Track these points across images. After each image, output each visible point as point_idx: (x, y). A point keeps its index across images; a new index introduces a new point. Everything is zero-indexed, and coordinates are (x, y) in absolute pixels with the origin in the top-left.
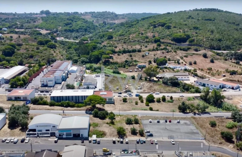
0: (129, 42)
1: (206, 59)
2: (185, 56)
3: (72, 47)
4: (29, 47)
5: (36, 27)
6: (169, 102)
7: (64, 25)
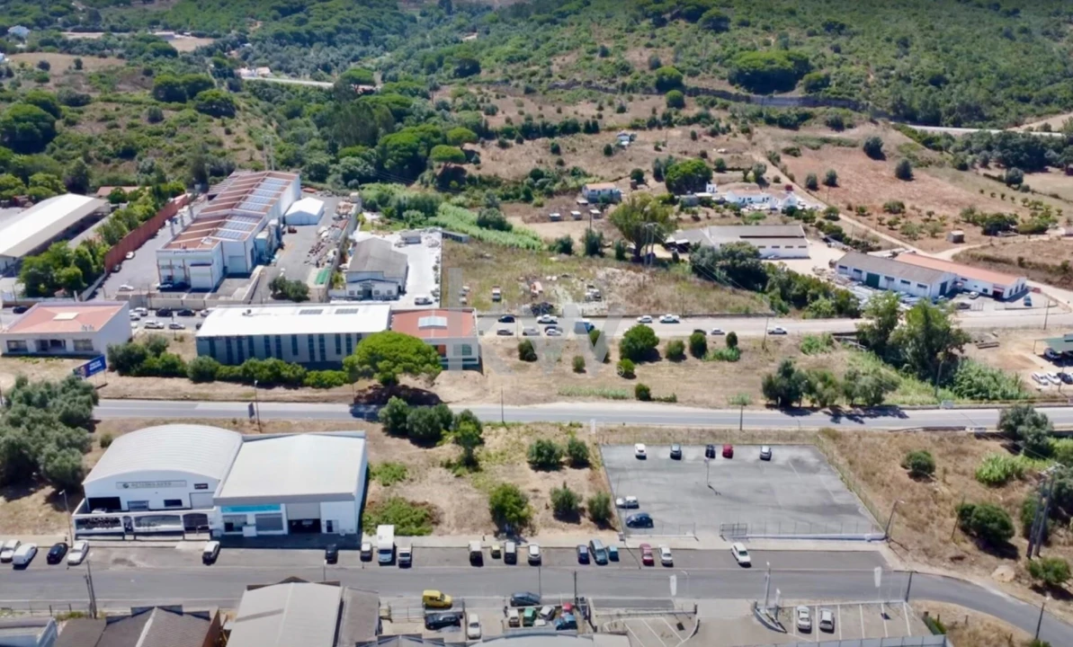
0: (550, 89)
1: (879, 163)
2: (788, 152)
3: (306, 110)
4: (117, 109)
5: (154, 24)
6: (721, 357)
7: (275, 12)
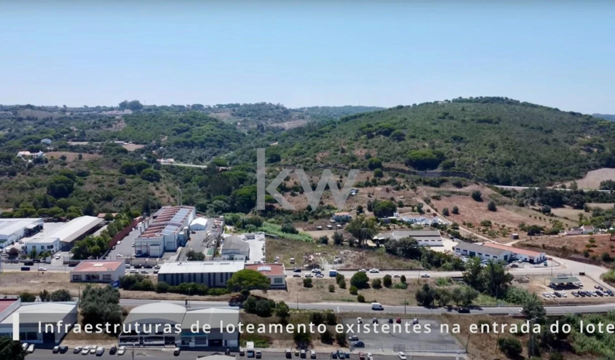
0: (315, 168)
1: (480, 203)
2: (434, 198)
3: (193, 179)
4: (103, 178)
5: (113, 137)
6: (398, 287)
7: (174, 132)
